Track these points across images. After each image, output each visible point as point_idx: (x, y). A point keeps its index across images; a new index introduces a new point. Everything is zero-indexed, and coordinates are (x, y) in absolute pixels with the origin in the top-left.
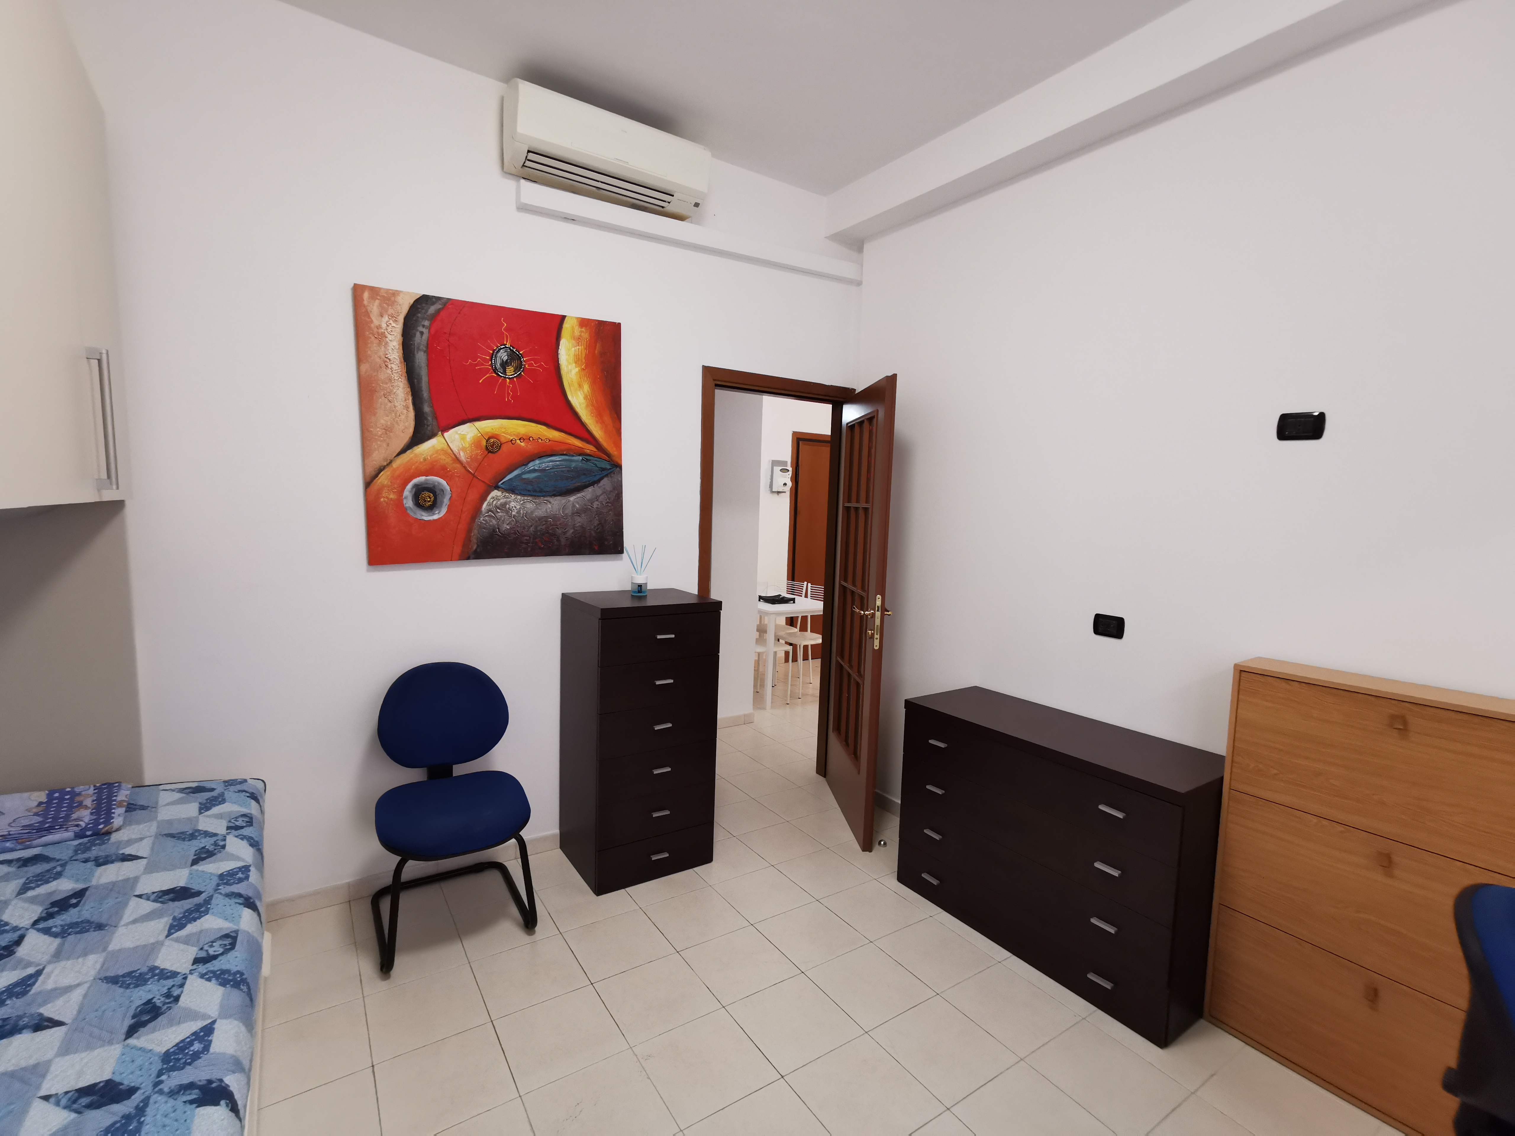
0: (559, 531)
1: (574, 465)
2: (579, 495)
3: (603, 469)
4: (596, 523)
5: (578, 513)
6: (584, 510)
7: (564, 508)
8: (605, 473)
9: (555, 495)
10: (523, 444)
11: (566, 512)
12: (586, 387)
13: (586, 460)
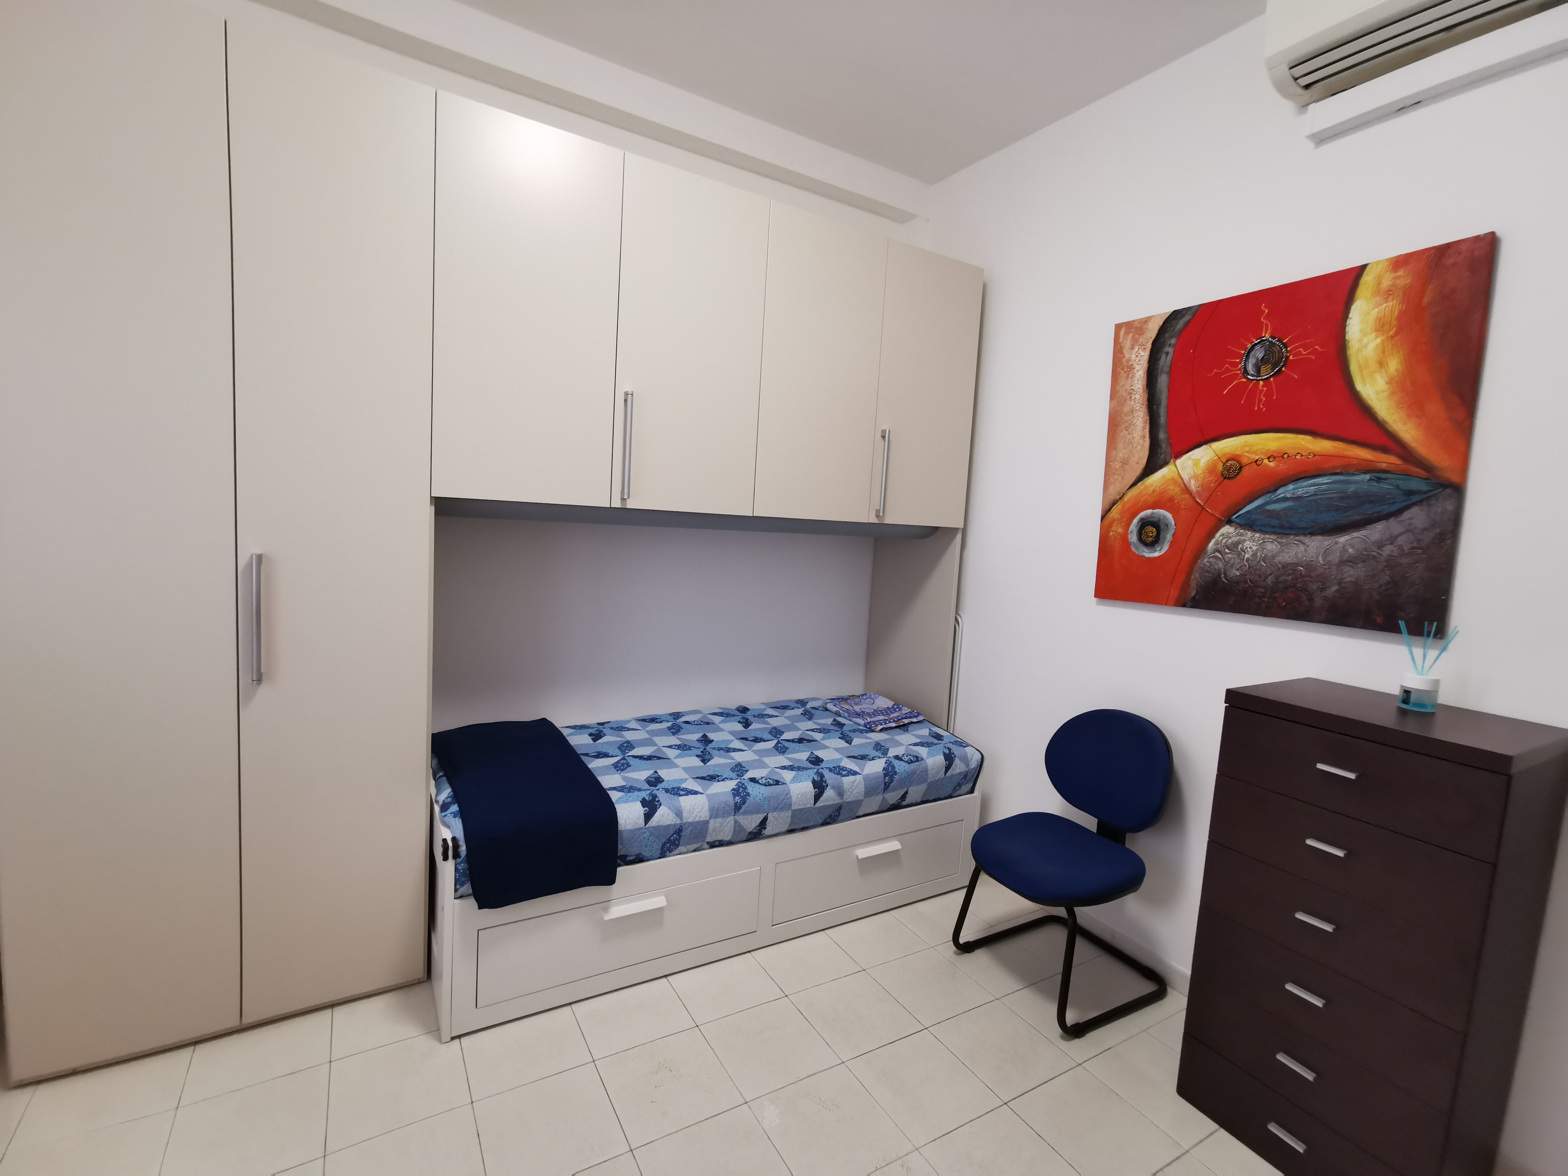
0: (1313, 587)
1: (1352, 488)
2: (1355, 534)
3: (1411, 493)
4: (1385, 578)
5: (1352, 561)
6: (1363, 558)
7: (1326, 553)
8: (1415, 498)
9: (1312, 534)
10: (1272, 464)
11: (1329, 558)
12: (1394, 364)
13: (1379, 480)
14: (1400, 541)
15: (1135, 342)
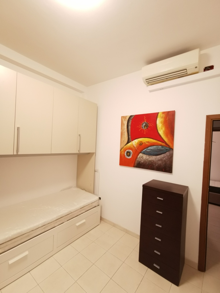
0: (154, 164)
1: (159, 148)
2: (160, 156)
3: (167, 150)
4: (164, 163)
5: (159, 160)
6: (161, 160)
7: (156, 159)
8: (168, 151)
9: (154, 155)
10: (147, 143)
11: (156, 160)
12: (164, 129)
13: (162, 147)
14: (166, 157)
15: (125, 120)
